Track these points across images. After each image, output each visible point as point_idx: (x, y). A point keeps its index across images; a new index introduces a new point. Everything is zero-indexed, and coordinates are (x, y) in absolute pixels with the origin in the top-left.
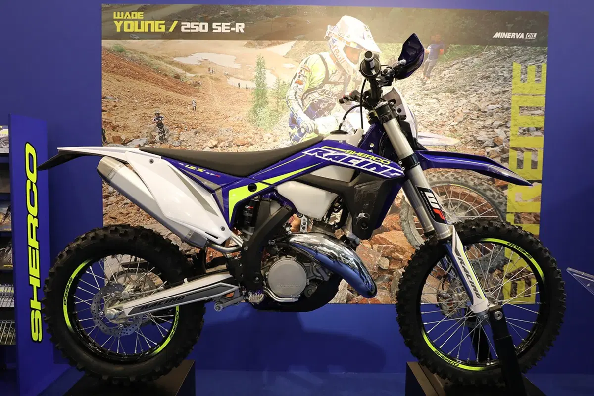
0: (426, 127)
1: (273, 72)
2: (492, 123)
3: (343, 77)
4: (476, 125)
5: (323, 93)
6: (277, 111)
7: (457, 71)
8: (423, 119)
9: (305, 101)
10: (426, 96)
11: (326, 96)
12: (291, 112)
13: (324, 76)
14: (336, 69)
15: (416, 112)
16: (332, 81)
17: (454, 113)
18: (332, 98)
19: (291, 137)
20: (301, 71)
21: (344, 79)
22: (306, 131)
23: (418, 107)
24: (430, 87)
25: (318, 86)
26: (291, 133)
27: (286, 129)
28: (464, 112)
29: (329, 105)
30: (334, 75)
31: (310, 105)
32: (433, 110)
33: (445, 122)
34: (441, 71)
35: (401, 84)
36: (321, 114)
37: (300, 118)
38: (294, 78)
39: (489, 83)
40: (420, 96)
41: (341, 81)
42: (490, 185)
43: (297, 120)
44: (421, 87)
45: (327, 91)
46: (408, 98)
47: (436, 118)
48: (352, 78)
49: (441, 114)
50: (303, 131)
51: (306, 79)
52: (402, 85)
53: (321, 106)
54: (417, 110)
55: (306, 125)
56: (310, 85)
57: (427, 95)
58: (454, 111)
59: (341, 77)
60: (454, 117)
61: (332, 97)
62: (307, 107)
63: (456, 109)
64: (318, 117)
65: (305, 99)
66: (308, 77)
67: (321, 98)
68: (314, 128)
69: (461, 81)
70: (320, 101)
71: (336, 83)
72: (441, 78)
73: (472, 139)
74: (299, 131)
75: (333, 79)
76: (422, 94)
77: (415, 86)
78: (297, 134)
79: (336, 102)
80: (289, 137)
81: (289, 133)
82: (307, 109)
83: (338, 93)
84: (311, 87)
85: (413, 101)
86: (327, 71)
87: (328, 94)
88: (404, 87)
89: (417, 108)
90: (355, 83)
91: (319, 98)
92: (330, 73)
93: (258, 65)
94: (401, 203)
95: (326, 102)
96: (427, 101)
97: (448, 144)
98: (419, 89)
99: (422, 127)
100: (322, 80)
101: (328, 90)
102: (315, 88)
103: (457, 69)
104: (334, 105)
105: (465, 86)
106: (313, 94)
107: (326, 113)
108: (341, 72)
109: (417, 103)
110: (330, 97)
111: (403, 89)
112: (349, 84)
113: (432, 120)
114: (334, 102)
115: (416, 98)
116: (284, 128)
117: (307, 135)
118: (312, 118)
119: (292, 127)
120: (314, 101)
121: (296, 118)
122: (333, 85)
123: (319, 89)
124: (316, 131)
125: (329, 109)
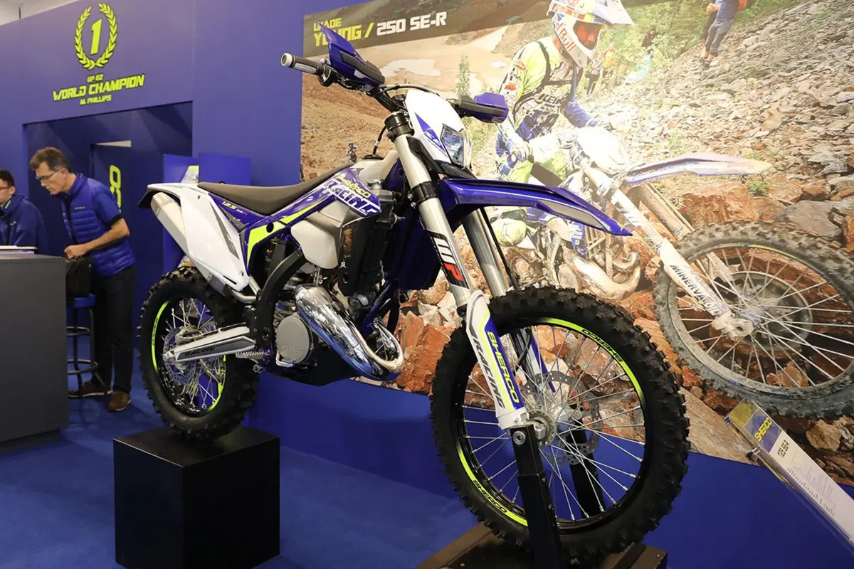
0: (705, 143)
1: (478, 76)
2: (846, 128)
3: (571, 73)
4: (809, 135)
5: (541, 100)
7: (772, 35)
8: (701, 130)
9: (517, 114)
10: (710, 88)
11: (546, 105)
12: (499, 132)
13: (544, 73)
14: (561, 61)
15: (691, 118)
16: (555, 80)
17: (763, 114)
18: (554, 107)
19: (498, 168)
20: (514, 69)
21: (573, 76)
22: (517, 159)
23: (694, 108)
24: (717, 72)
25: (536, 91)
26: (499, 163)
27: (492, 157)
28: (783, 110)
29: (550, 117)
30: (557, 70)
31: (524, 119)
32: (723, 113)
33: (744, 131)
34: (739, 40)
35: (665, 72)
36: (538, 132)
37: (510, 140)
38: (504, 82)
39: (843, 47)
40: (696, 91)
41: (568, 79)
42: (836, 249)
43: (506, 143)
44: (700, 73)
45: (547, 96)
46: (678, 96)
47: (726, 126)
48: (585, 70)
49: (736, 118)
50: (514, 158)
51: (518, 81)
52: (667, 74)
53: (539, 120)
54: (692, 114)
55: (517, 151)
56: (524, 90)
57: (712, 86)
58: (762, 111)
59: (568, 72)
60: (762, 122)
61: (553, 105)
62: (520, 123)
63: (767, 106)
64: (533, 137)
65: (517, 110)
66: (522, 78)
67: (538, 107)
68: (527, 155)
69: (780, 54)
70: (537, 113)
71: (560, 83)
72: (740, 53)
73: (799, 160)
74: (509, 159)
75: (556, 77)
76: (702, 86)
77: (689, 73)
78: (506, 164)
79: (559, 113)
80: (496, 169)
81: (497, 162)
82: (520, 126)
83: (563, 98)
84: (526, 92)
85: (685, 99)
86: (548, 66)
87: (548, 101)
88: (669, 76)
89: (691, 111)
90: (588, 79)
91: (536, 109)
92: (553, 68)
93: (461, 68)
94: (657, 273)
95: (546, 113)
96: (709, 98)
97: (748, 171)
98: (698, 77)
99: (700, 144)
100: (540, 81)
101: (549, 94)
102: (531, 94)
103: (772, 31)
104: (556, 116)
105: (786, 62)
106: (529, 102)
107: (545, 131)
108: (568, 65)
109: (692, 102)
110: (551, 106)
111: (668, 81)
112: (580, 82)
113: (718, 130)
114: (556, 113)
115: (691, 95)
116: (489, 156)
117: (519, 164)
118: (526, 140)
119: (500, 154)
120: (530, 113)
121: (506, 140)
122: (557, 86)
123: (537, 95)
124: (531, 159)
125: (549, 124)
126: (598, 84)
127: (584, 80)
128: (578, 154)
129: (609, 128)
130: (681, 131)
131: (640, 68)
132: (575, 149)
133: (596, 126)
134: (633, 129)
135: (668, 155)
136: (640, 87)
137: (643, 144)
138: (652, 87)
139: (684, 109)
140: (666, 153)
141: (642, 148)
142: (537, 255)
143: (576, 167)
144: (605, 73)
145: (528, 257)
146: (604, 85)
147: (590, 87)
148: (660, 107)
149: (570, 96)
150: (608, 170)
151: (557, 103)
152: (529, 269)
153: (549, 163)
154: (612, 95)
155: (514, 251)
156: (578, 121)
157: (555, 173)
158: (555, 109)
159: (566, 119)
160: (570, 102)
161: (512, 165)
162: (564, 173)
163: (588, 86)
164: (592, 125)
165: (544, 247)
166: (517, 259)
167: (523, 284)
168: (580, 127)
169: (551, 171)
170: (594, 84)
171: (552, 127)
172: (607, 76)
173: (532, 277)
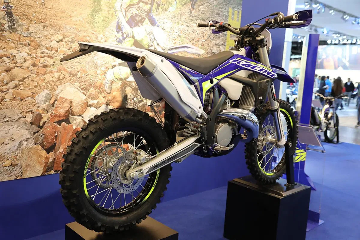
0: (190, 41)
2: (219, 43)
4: (213, 43)
5: (138, 9)
6: (108, 18)
7: (206, 7)
9: (127, 13)
10: (192, 21)
11: (140, 12)
12: (118, 20)
15: (186, 31)
17: (204, 34)
18: (144, 14)
19: (117, 39)
21: (151, 1)
22: (127, 36)
24: (194, 16)
25: (136, 3)
26: (117, 36)
28: (208, 34)
29: (142, 18)
31: (131, 16)
32: (195, 31)
33: (199, 39)
34: (199, 6)
35: (180, 11)
36: (137, 24)
37: (123, 25)
39: (220, 17)
43: (122, 27)
44: (189, 14)
45: (141, 8)
46: (183, 21)
47: (195, 36)
49: (198, 34)
50: (125, 36)
53: (137, 19)
54: (187, 29)
55: (127, 32)
57: (192, 20)
58: (204, 33)
60: (203, 37)
61: (144, 13)
62: (128, 18)
63: (204, 31)
64: (135, 26)
65: (127, 11)
67: (137, 12)
68: (132, 35)
69: (208, 15)
70: (137, 15)
72: (199, 11)
73: (210, 51)
74: (123, 35)
77: (186, 13)
78: (121, 38)
79: (146, 17)
80: (116, 40)
81: (116, 36)
82: (128, 19)
83: (148, 11)
84: (132, 3)
85: (185, 23)
87: (141, 10)
88: (181, 13)
89: (187, 28)
95: (140, 16)
96: (192, 24)
97: (200, 53)
98: (189, 15)
101: (142, 7)
102: (134, 5)
103: (206, 6)
104: (145, 19)
105: (209, 18)
106: (133, 8)
107: (140, 24)
109: (187, 25)
110: (142, 13)
112: (154, 6)
113: (193, 37)
114: (144, 17)
115: (187, 22)
116: (112, 32)
117: (127, 39)
118: (131, 27)
119: (118, 32)
120: (133, 14)
121: (121, 25)
122: (145, 4)
123: (136, 6)
124: (133, 37)
125: (142, 21)
127: (155, 5)
128: (153, 38)
129: (163, 29)
130: (184, 35)
131: (173, 6)
132: (151, 36)
133: (159, 27)
134: (171, 31)
135: (180, 44)
136: (173, 14)
137: (173, 38)
138: (176, 15)
139: (184, 27)
140: (180, 43)
141: (173, 39)
143: (152, 44)
144: (162, 4)
146: (162, 10)
147: (157, 9)
148: (178, 24)
149: (150, 11)
150: (163, 47)
151: (145, 12)
152: (132, 91)
153: (141, 41)
154: (165, 15)
155: (124, 83)
156: (153, 23)
157: (144, 46)
158: (144, 15)
159: (149, 21)
160: (150, 14)
161: (124, 39)
162: (148, 46)
163: (156, 8)
164: (158, 26)
166: (126, 87)
167: (129, 99)
168: (154, 26)
169: (142, 44)
170: (159, 8)
171: (143, 24)
172: (163, 5)
173: (133, 95)
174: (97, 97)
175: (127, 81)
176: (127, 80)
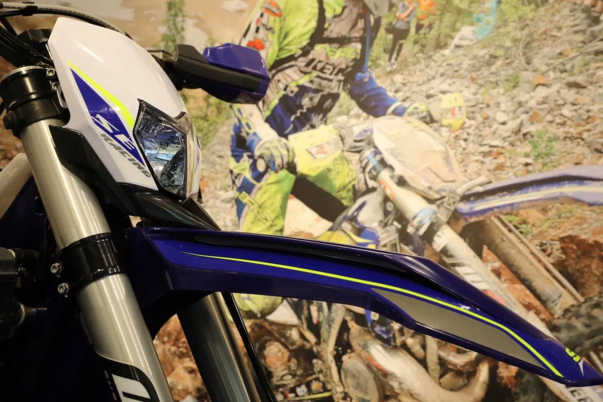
1: (200, 23)
3: (361, 24)
5: (309, 69)
6: (205, 118)
8: (588, 127)
11: (318, 77)
12: (236, 121)
13: (313, 24)
14: (343, 4)
15: (569, 106)
16: (334, 35)
18: (331, 81)
19: (234, 182)
20: (262, 15)
21: (364, 29)
22: (268, 167)
23: (573, 91)
25: (300, 52)
27: (224, 162)
29: (324, 99)
30: (336, 19)
31: (281, 99)
35: (523, 29)
36: (303, 122)
37: (255, 134)
38: (245, 36)
40: (579, 61)
41: (356, 34)
43: (249, 139)
44: (584, 32)
45: (320, 61)
46: (545, 68)
48: (384, 22)
50: (261, 166)
51: (270, 36)
52: (525, 32)
54: (571, 100)
55: (266, 152)
56: (280, 49)
59: (354, 25)
61: (331, 77)
64: (295, 130)
66: (277, 29)
67: (304, 81)
70: (303, 90)
71: (342, 41)
74: (254, 167)
75: (334, 30)
76: (589, 53)
77: (564, 30)
78: (248, 175)
79: (341, 91)
80: (231, 183)
81: (231, 172)
82: (273, 111)
83: (347, 67)
84: (284, 55)
85: (558, 74)
86: (322, 11)
87: (322, 70)
88: (530, 35)
89: (570, 95)
90: (391, 36)
91: (301, 82)
92: (329, 14)
93: (170, 8)
95: (316, 91)
98: (579, 37)
99: (586, 151)
100: (308, 36)
101: (322, 58)
102: (292, 58)
104: (335, 97)
106: (288, 71)
107: (316, 119)
108: (355, 11)
109: (571, 79)
110: (327, 79)
111: (528, 44)
112: (376, 41)
114: (335, 91)
115: (568, 67)
116: (219, 160)
117: (271, 177)
118: (282, 133)
119: (237, 158)
120: (288, 89)
121: (248, 134)
122: (337, 45)
123: (301, 59)
124: (291, 167)
125: (322, 109)
126: (408, 46)
127: (383, 38)
128: (374, 162)
129: (428, 119)
130: (554, 130)
131: (479, 20)
132: (368, 153)
133: (406, 114)
134: (469, 123)
135: (530, 168)
136: (482, 53)
137: (486, 149)
138: (500, 52)
139: (556, 90)
140: (527, 165)
141: (485, 155)
142: (302, 336)
143: (371, 184)
144: (419, 27)
145: (287, 338)
146: (417, 48)
147: (393, 50)
148: (514, 87)
149: (359, 64)
150: (427, 190)
151: (337, 74)
152: (289, 360)
153: (324, 175)
154: (433, 64)
155: (261, 327)
156: (375, 107)
157: (334, 194)
158: (334, 83)
159: (353, 103)
160: (360, 74)
161: (259, 177)
162: (351, 194)
163: (390, 47)
164: (398, 113)
165: (315, 321)
166: (267, 341)
167: (279, 387)
168: (377, 116)
169: (327, 188)
170: (401, 45)
171: (329, 115)
172: (422, 31)
173: (294, 376)
174: (170, 369)
175: (272, 323)
176: (271, 317)
